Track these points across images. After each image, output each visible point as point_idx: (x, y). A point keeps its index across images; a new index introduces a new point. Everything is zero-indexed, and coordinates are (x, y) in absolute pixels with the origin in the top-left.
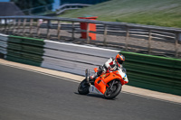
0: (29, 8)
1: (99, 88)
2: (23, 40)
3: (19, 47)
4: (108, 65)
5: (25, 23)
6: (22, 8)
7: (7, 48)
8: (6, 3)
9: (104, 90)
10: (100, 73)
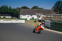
0: (58, 12)
1: (37, 30)
2: (56, 23)
3: (55, 25)
4: (39, 24)
5: (57, 17)
6: (56, 12)
7: (51, 25)
8: (50, 10)
9: (38, 31)
10: (37, 27)
